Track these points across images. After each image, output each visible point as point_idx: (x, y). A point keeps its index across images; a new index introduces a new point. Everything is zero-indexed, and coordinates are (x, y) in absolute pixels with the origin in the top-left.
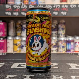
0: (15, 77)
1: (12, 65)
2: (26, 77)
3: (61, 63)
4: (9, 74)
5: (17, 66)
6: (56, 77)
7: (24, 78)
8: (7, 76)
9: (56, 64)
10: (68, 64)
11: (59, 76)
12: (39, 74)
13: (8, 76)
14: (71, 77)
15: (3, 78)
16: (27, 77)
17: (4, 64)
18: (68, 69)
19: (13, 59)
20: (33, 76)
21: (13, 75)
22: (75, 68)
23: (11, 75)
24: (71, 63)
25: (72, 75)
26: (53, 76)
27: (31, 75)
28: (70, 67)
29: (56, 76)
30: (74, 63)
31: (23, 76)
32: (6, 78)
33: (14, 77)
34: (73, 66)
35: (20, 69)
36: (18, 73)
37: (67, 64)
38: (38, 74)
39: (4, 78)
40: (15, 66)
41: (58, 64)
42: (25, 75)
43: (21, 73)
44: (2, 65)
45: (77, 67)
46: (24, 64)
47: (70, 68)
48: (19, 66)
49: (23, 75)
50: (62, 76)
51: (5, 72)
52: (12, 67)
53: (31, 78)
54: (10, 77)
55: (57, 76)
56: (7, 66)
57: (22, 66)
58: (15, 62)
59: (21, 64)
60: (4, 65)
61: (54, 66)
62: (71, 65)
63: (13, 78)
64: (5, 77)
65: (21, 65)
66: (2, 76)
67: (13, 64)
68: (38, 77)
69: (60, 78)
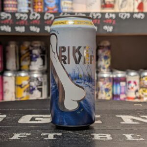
0: (28, 136)
1: (20, 118)
2: (47, 136)
3: (106, 115)
4: (17, 132)
5: (30, 119)
6: (100, 135)
7: (45, 137)
8: (13, 135)
9: (99, 116)
10: (119, 116)
11: (104, 134)
12: (70, 132)
13: (16, 136)
14: (125, 136)
15: (8, 138)
16: (49, 136)
17: (5, 116)
18: (119, 123)
19: (21, 109)
20: (59, 134)
21: (24, 134)
22: (131, 122)
24: (123, 114)
25: (127, 133)
27: (56, 134)
28: (123, 121)
31: (42, 135)
32: (12, 138)
33: (26, 136)
34: (127, 119)
37: (117, 116)
39: (10, 139)
40: (26, 119)
41: (101, 116)
42: (46, 134)
43: (38, 131)
44: (2, 119)
45: (134, 120)
46: (42, 117)
48: (33, 119)
49: (42, 133)
50: (110, 134)
52: (21, 121)
54: (19, 137)
56: (11, 120)
57: (37, 121)
60: (5, 119)
62: (123, 117)
63: (25, 138)
65: (36, 119)
66: (5, 136)
67: (21, 116)
68: (69, 137)
69: (106, 138)
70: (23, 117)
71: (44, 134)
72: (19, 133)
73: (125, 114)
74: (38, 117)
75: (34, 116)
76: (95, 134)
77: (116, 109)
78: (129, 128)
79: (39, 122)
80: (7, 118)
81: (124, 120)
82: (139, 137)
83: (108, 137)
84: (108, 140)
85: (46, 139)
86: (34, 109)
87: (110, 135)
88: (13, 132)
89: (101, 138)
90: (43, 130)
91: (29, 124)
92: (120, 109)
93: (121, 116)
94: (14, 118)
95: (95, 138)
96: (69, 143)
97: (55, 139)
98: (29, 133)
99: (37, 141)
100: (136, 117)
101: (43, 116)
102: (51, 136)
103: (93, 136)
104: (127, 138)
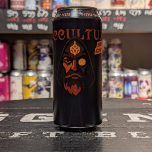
0: (29, 135)
1: (22, 117)
2: (48, 134)
3: (113, 113)
4: (17, 131)
5: (33, 118)
6: (104, 133)
7: (46, 136)
8: (14, 134)
9: (104, 115)
10: (126, 114)
11: (108, 132)
13: (16, 135)
14: (130, 134)
16: (51, 135)
17: (7, 115)
19: (24, 108)
21: (25, 132)
22: (137, 120)
24: (130, 112)
25: (132, 131)
27: (58, 132)
28: (129, 119)
30: (137, 112)
31: (43, 133)
32: (12, 137)
34: (134, 117)
35: (38, 123)
37: (124, 114)
39: (9, 137)
40: (29, 118)
41: (107, 115)
42: (48, 132)
43: (40, 129)
44: (4, 118)
45: (141, 118)
46: (46, 116)
47: (128, 121)
48: (36, 118)
49: (43, 131)
52: (23, 120)
53: (59, 135)
54: (19, 136)
56: (13, 119)
57: (40, 119)
60: (7, 118)
63: (25, 136)
64: (11, 135)
65: (39, 118)
66: (5, 134)
67: (24, 115)
68: (72, 135)
69: (110, 136)
70: (26, 116)
71: (46, 133)
72: (20, 132)
73: (133, 113)
74: (41, 116)
75: (37, 114)
76: (98, 132)
77: (124, 107)
78: (136, 126)
79: (42, 121)
80: (10, 117)
81: (131, 118)
82: (145, 135)
83: (113, 135)
84: (112, 138)
85: (48, 137)
86: (38, 108)
87: (114, 133)
88: (14, 131)
89: (105, 136)
90: (45, 129)
91: (31, 122)
92: (128, 107)
93: (129, 114)
94: (17, 116)
95: (99, 136)
96: (70, 141)
97: (57, 137)
98: (30, 131)
99: (38, 139)
100: (143, 115)
101: (47, 114)
102: (53, 135)
103: (97, 134)
104: (132, 136)
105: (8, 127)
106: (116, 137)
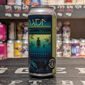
0: (21, 83)
1: (16, 70)
2: (32, 82)
4: (14, 80)
8: (11, 82)
9: (64, 69)
10: (77, 68)
11: (68, 81)
12: (47, 79)
13: (13, 82)
14: (82, 82)
15: (8, 84)
16: (34, 82)
17: (6, 69)
18: (78, 73)
19: (16, 64)
20: (40, 81)
21: (18, 81)
23: (16, 81)
24: (79, 67)
25: (83, 80)
26: (62, 82)
27: (38, 81)
29: (65, 81)
31: (29, 81)
32: (10, 84)
35: (25, 74)
36: (24, 79)
38: (45, 79)
40: (19, 71)
41: (66, 69)
42: (32, 81)
43: (27, 79)
44: (5, 71)
47: (79, 73)
48: (24, 71)
51: (9, 77)
52: (16, 72)
54: (15, 83)
55: (67, 81)
56: (10, 71)
58: (19, 67)
59: (26, 69)
60: (6, 70)
61: (62, 70)
62: (80, 69)
63: (18, 83)
66: (6, 82)
67: (17, 69)
68: (47, 83)
69: (70, 83)
70: (18, 69)
72: (15, 80)
73: (81, 67)
75: (24, 68)
80: (8, 70)
81: (81, 71)
85: (32, 84)
87: (72, 82)
89: (67, 83)
90: (30, 78)
91: (21, 74)
92: (78, 63)
93: (78, 68)
94: (12, 70)
95: (63, 84)
97: (38, 84)
98: (21, 80)
104: (83, 84)
105: (8, 77)
106: (74, 84)
